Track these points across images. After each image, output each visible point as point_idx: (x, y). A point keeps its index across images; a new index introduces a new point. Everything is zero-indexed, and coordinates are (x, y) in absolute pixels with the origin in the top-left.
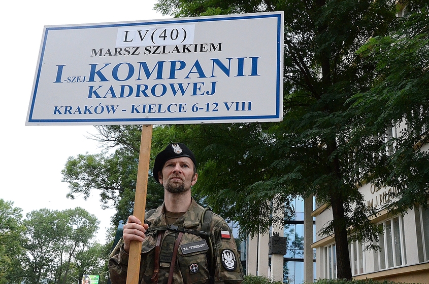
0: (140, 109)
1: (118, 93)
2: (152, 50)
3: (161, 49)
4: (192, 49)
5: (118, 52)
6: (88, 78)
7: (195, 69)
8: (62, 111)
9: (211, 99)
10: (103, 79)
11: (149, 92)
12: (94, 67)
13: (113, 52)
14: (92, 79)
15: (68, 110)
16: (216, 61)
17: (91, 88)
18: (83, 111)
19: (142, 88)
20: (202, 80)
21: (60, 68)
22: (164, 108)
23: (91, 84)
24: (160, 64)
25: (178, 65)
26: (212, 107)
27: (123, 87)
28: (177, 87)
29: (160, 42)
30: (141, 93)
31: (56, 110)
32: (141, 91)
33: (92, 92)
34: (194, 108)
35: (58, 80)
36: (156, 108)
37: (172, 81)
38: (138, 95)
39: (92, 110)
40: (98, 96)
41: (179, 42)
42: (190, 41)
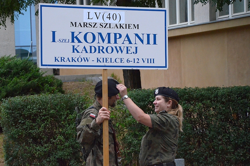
0: (101, 60)
1: (88, 51)
2: (104, 26)
3: (108, 25)
4: (124, 26)
5: (85, 25)
6: (71, 41)
7: (126, 39)
8: (59, 59)
9: (136, 56)
10: (79, 41)
11: (104, 50)
12: (73, 33)
13: (83, 25)
14: (73, 41)
15: (62, 59)
16: (137, 35)
17: (73, 46)
18: (71, 60)
19: (101, 48)
20: (130, 45)
21: (54, 33)
22: (113, 60)
23: (73, 44)
24: (109, 34)
25: (118, 36)
26: (136, 61)
27: (91, 47)
28: (118, 49)
29: (107, 21)
30: (101, 51)
31: (56, 59)
32: (100, 50)
33: (74, 49)
34: (128, 61)
35: (54, 40)
36: (109, 60)
37: (116, 45)
38: (99, 52)
39: (76, 60)
40: (78, 52)
41: (117, 22)
42: (123, 22)
